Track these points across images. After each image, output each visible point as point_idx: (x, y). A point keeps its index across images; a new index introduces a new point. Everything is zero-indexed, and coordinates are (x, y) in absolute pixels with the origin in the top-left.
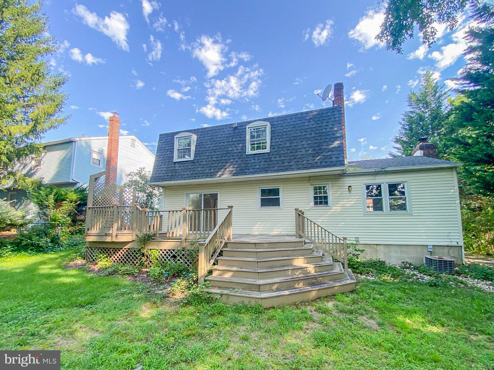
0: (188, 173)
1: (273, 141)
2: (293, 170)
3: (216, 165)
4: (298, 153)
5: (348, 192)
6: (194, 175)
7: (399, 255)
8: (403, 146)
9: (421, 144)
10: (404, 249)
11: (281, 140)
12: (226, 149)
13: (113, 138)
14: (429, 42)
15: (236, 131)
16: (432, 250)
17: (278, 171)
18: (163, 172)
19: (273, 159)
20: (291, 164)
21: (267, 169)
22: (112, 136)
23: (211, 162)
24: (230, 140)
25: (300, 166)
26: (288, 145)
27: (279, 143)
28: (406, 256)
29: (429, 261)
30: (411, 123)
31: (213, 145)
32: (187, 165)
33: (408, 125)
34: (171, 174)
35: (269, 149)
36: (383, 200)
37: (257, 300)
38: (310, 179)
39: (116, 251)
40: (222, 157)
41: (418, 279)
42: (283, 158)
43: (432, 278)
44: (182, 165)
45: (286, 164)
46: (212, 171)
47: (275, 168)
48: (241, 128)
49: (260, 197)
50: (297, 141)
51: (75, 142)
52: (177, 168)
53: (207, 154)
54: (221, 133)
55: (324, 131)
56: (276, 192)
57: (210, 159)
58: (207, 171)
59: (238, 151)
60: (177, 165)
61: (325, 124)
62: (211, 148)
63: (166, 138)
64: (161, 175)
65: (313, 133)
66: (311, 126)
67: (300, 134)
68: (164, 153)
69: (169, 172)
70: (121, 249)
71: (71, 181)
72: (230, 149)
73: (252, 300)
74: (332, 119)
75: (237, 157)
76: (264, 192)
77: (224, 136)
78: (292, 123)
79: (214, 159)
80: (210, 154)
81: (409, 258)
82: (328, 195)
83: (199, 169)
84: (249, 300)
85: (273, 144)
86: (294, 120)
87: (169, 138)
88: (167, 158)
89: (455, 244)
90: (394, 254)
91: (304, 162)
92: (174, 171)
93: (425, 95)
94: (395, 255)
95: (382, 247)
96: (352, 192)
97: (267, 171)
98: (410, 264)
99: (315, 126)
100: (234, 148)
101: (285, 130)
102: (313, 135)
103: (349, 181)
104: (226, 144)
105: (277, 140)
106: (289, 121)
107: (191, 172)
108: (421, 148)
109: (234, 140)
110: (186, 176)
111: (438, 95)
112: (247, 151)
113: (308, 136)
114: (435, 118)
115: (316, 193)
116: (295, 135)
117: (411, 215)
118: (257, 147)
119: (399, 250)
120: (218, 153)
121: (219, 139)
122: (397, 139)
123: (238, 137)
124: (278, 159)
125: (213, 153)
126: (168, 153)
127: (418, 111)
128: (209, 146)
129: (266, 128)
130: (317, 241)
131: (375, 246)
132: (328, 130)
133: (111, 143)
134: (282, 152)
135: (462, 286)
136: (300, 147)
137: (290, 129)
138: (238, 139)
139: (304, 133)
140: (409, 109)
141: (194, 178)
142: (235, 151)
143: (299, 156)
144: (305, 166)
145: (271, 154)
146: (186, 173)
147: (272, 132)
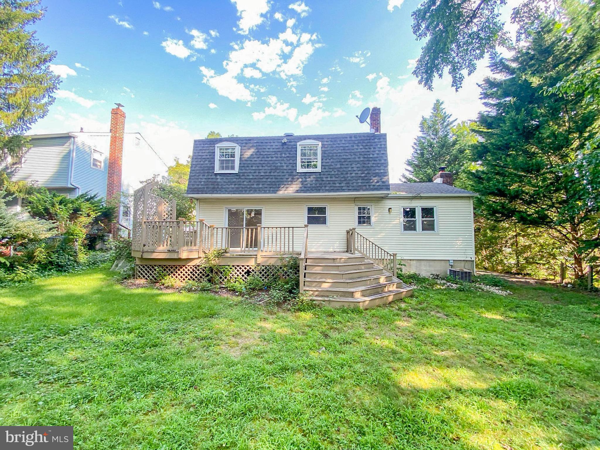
0: (233, 186)
1: (324, 161)
2: (343, 190)
3: (264, 180)
4: (349, 175)
5: (388, 214)
6: (240, 189)
7: (428, 268)
8: (415, 170)
9: (441, 172)
10: (432, 263)
11: (332, 160)
12: (275, 165)
13: (117, 135)
14: (457, 86)
15: (285, 147)
16: (452, 264)
17: (329, 191)
18: (202, 183)
19: (325, 179)
20: (342, 185)
21: (319, 188)
22: (116, 132)
23: (259, 177)
24: (279, 156)
25: (350, 188)
26: (339, 166)
27: (330, 164)
28: (433, 269)
29: (454, 273)
30: (423, 149)
31: (260, 159)
32: (232, 178)
33: (420, 150)
34: (212, 186)
35: (320, 169)
36: (417, 221)
37: (356, 304)
38: (355, 199)
39: (176, 268)
40: (270, 172)
41: (448, 286)
42: (334, 179)
43: (458, 286)
44: (224, 178)
45: (338, 185)
46: (261, 186)
47: (327, 188)
48: (290, 144)
49: (307, 215)
50: (347, 163)
51: (74, 138)
52: (219, 180)
53: (254, 168)
54: (269, 147)
55: (371, 156)
56: (322, 210)
57: (257, 174)
58: (255, 186)
59: (288, 168)
60: (218, 177)
61: (372, 149)
62: (257, 162)
63: (202, 146)
64: (200, 186)
65: (361, 157)
66: (359, 150)
67: (350, 157)
68: (202, 163)
69: (210, 183)
70: (184, 266)
71: (70, 186)
72: (279, 164)
73: (351, 304)
74: (379, 146)
75: (287, 174)
76: (311, 210)
77: (271, 150)
78: (341, 145)
79: (262, 174)
80: (256, 168)
81: (435, 271)
82: (371, 215)
83: (245, 183)
84: (348, 304)
85: (324, 164)
86: (343, 142)
87: (206, 146)
88: (206, 168)
89: (470, 259)
90: (423, 268)
91: (355, 184)
92: (216, 184)
93: (434, 123)
94: (425, 269)
95: (414, 262)
96: (391, 213)
97: (318, 191)
98: (438, 276)
99: (363, 150)
100: (283, 165)
101: (335, 151)
102: (362, 159)
103: (389, 203)
104: (274, 159)
105: (328, 161)
106: (339, 142)
107: (236, 186)
108: (441, 176)
109: (283, 155)
110: (231, 189)
111: (445, 124)
112: (298, 169)
113: (357, 159)
114: (443, 146)
115: (360, 213)
116: (345, 157)
117: (438, 234)
118: (308, 165)
119: (428, 264)
120: (266, 168)
121: (266, 153)
122: (409, 162)
123: (287, 153)
124: (329, 179)
125: (260, 168)
126: (206, 162)
127: (428, 138)
128: (255, 159)
129: (317, 147)
130: (371, 257)
131: (409, 261)
132: (376, 155)
133: (115, 141)
134: (333, 173)
135: (480, 290)
136: (350, 169)
137: (340, 151)
138: (288, 155)
139: (353, 156)
140: (420, 134)
141: (241, 192)
142: (285, 168)
143: (349, 178)
144: (355, 188)
145: (322, 173)
146: (230, 186)
147: (323, 152)
